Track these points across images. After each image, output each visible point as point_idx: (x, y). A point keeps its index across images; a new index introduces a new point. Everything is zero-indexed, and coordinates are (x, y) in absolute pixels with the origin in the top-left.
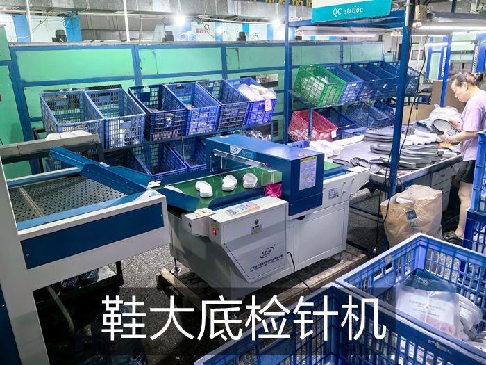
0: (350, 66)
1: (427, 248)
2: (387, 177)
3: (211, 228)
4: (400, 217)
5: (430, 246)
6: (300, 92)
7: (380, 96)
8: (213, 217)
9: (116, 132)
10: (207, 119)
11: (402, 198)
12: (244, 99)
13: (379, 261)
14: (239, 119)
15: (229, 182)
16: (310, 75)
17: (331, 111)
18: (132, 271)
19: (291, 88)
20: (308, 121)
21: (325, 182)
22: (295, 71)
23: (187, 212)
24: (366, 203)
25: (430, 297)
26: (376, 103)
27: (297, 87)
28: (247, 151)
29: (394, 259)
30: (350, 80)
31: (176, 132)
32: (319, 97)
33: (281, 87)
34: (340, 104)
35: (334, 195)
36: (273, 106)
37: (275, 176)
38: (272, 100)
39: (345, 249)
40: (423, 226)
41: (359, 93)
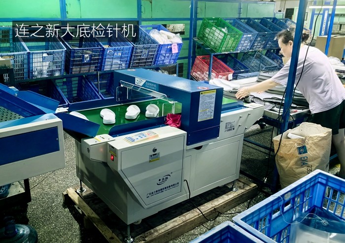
0: (246, 21)
1: (325, 185)
2: (280, 114)
3: (110, 154)
4: (291, 151)
5: (330, 184)
6: (203, 39)
7: (271, 46)
8: (111, 143)
9: (40, 64)
10: (121, 57)
11: (293, 134)
12: (154, 42)
13: (279, 198)
14: (149, 59)
15: (133, 111)
16: (213, 26)
17: (229, 58)
18: (42, 189)
19: (195, 36)
20: (209, 65)
21: (222, 115)
22: (199, 23)
23: (87, 137)
24: (257, 137)
25: (330, 239)
26: (267, 53)
27: (201, 36)
28: (150, 82)
29: (293, 196)
30: (246, 31)
31: (93, 67)
32: (219, 44)
33: (187, 35)
34: (236, 52)
35: (230, 128)
36: (179, 49)
37: (176, 107)
38: (178, 44)
39: (238, 178)
40: (313, 161)
41: (254, 43)
